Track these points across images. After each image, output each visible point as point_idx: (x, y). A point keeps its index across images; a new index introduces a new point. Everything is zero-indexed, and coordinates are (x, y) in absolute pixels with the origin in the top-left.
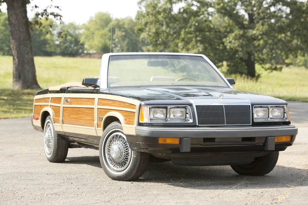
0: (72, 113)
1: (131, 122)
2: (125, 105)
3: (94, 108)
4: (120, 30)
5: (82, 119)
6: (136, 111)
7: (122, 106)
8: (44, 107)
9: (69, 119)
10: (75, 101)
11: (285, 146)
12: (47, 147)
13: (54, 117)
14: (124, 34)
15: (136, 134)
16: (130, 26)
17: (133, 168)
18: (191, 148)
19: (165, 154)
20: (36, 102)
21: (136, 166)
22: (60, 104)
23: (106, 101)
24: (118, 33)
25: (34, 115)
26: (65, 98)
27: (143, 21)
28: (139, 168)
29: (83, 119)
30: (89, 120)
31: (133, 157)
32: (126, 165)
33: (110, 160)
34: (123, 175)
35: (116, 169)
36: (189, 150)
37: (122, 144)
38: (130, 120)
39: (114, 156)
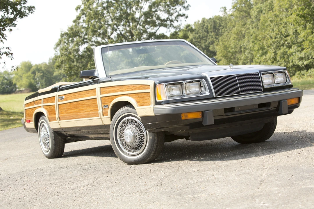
0: (69, 108)
1: (145, 103)
2: (135, 87)
3: (96, 98)
4: (39, 72)
5: (82, 111)
6: (151, 90)
7: (131, 89)
8: (36, 109)
9: (67, 115)
10: (71, 96)
11: (292, 109)
12: (43, 145)
13: (49, 116)
14: (42, 74)
15: (155, 114)
16: (45, 68)
17: (150, 149)
18: (215, 120)
19: (185, 130)
20: (26, 107)
21: (153, 147)
22: (55, 102)
23: (110, 88)
24: (38, 74)
25: (26, 118)
26: (59, 96)
27: (60, 60)
28: (156, 149)
29: (84, 111)
30: (92, 110)
31: (149, 139)
32: (143, 148)
33: (124, 145)
34: (141, 159)
35: (131, 153)
36: (213, 123)
37: (135, 128)
38: (144, 101)
39: (128, 140)
